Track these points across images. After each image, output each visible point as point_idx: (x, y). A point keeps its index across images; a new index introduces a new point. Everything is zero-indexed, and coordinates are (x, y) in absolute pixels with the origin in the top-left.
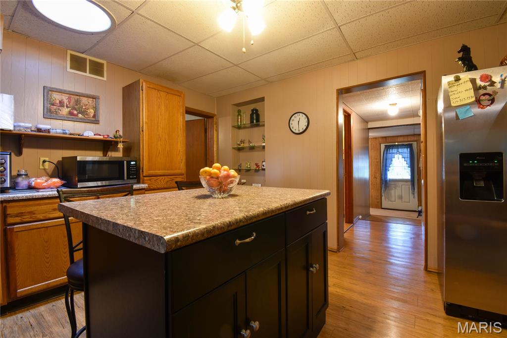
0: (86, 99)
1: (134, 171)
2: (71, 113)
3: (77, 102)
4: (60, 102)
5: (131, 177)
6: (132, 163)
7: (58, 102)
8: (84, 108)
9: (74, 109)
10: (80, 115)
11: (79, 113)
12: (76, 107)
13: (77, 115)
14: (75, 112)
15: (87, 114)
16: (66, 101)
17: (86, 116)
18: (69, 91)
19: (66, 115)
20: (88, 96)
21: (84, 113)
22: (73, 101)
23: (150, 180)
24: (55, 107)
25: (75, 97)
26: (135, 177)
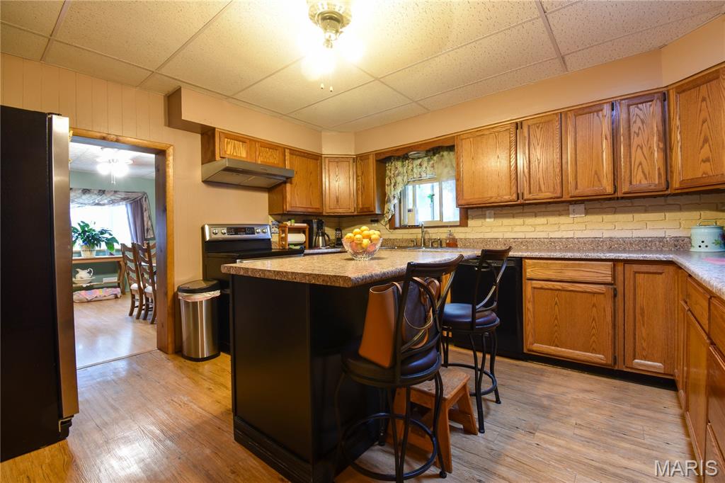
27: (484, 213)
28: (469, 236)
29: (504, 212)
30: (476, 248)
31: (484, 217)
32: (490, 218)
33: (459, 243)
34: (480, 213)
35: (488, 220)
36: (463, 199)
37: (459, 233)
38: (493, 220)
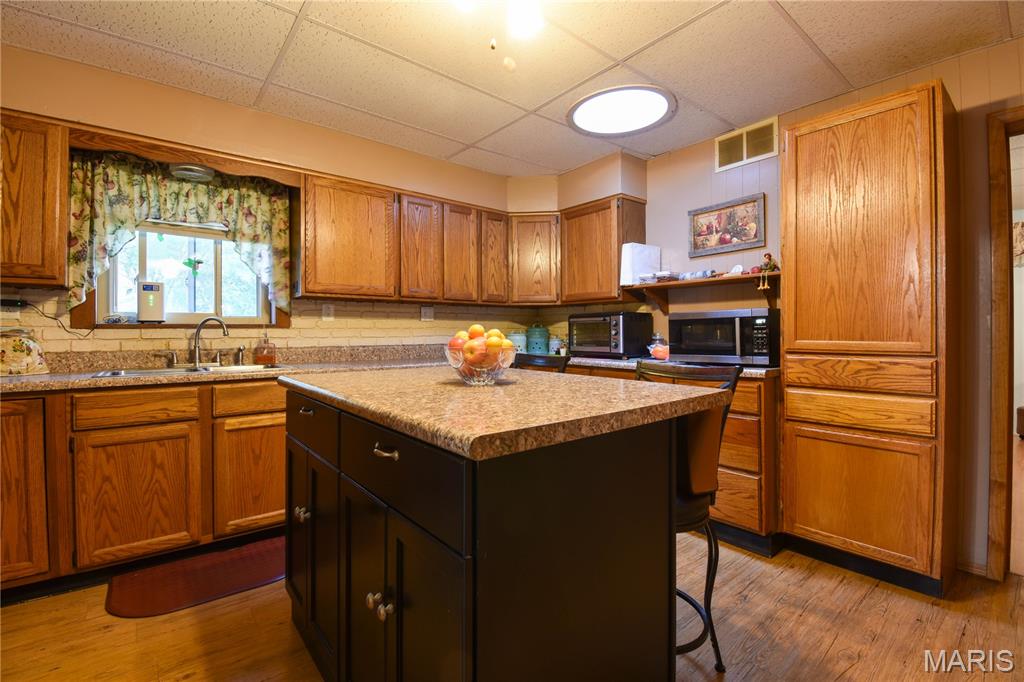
0: (742, 207)
1: (762, 338)
2: (722, 241)
3: (731, 218)
4: (708, 228)
5: (756, 351)
6: (759, 321)
7: (705, 228)
8: (740, 224)
9: (727, 231)
10: (735, 240)
11: (732, 237)
12: (729, 227)
13: (730, 242)
14: (728, 237)
15: (745, 235)
16: (715, 224)
17: (744, 238)
18: (717, 205)
19: (717, 245)
20: (745, 202)
21: (739, 233)
22: (724, 218)
23: (801, 362)
24: (701, 238)
25: (725, 211)
26: (765, 351)
27: (318, 307)
28: (292, 344)
29: (349, 308)
30: (308, 363)
31: (319, 313)
32: (328, 315)
33: (278, 358)
34: (313, 307)
35: (324, 319)
36: (315, 282)
37: (278, 338)
38: (332, 319)
